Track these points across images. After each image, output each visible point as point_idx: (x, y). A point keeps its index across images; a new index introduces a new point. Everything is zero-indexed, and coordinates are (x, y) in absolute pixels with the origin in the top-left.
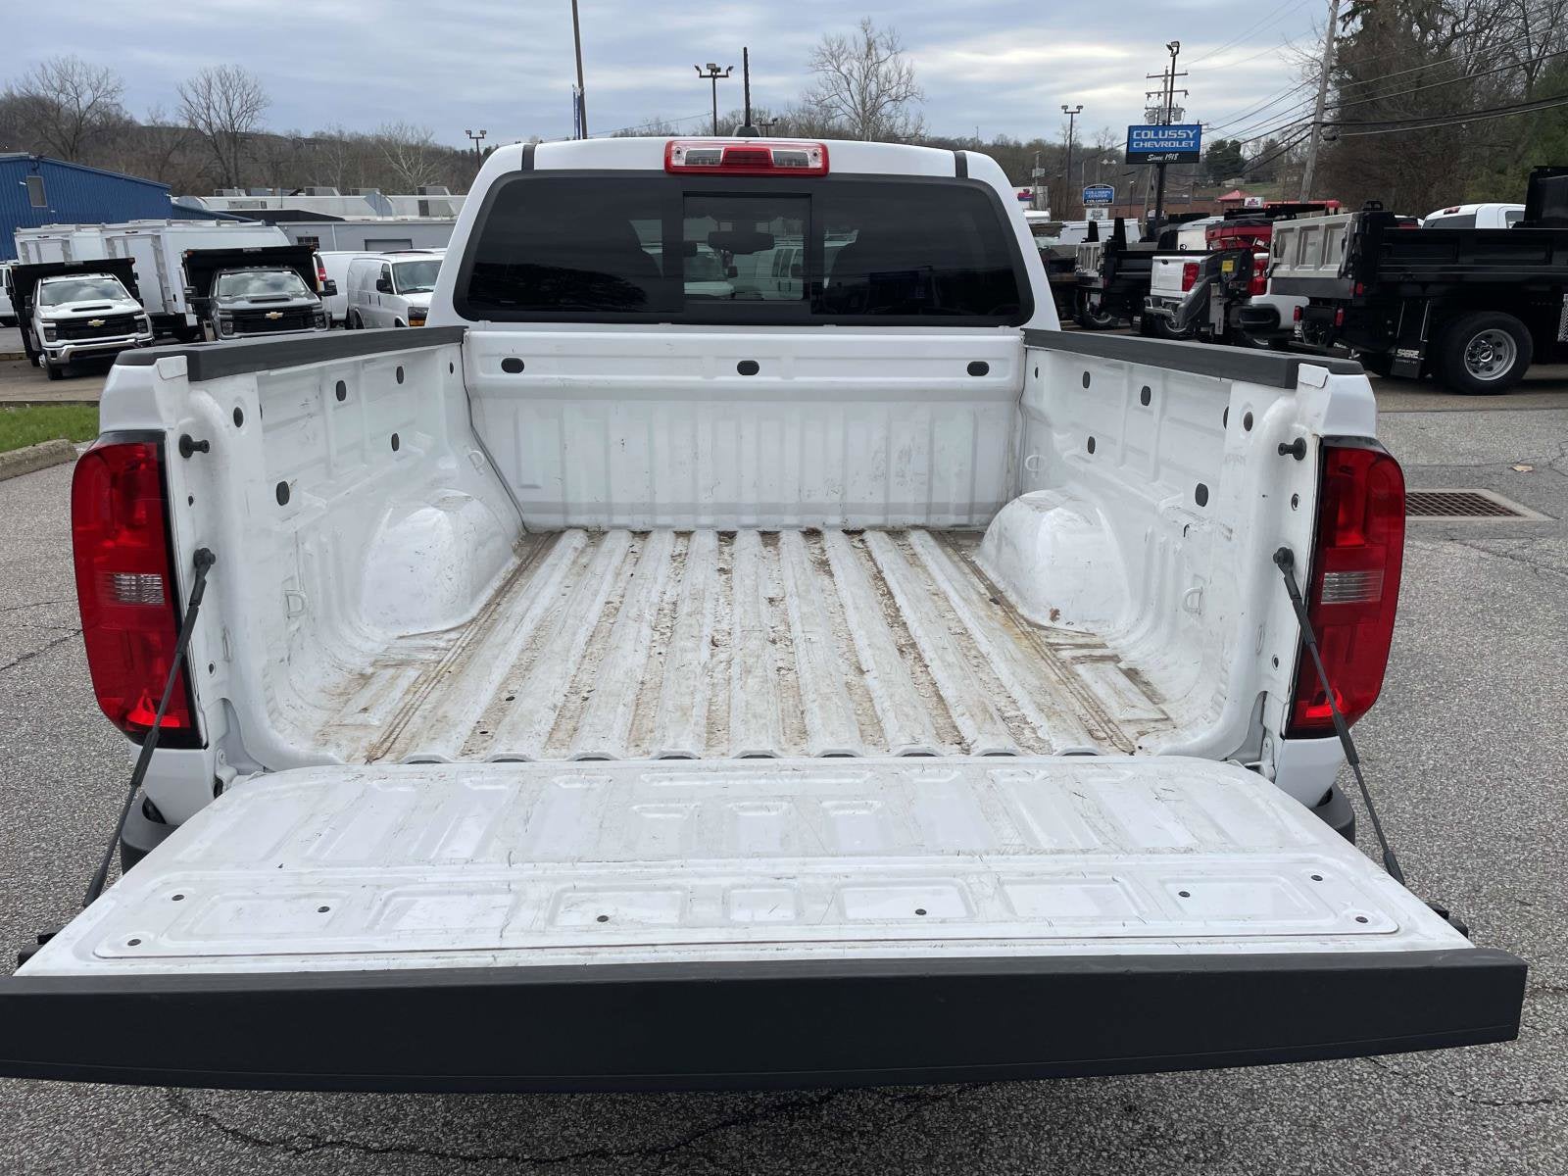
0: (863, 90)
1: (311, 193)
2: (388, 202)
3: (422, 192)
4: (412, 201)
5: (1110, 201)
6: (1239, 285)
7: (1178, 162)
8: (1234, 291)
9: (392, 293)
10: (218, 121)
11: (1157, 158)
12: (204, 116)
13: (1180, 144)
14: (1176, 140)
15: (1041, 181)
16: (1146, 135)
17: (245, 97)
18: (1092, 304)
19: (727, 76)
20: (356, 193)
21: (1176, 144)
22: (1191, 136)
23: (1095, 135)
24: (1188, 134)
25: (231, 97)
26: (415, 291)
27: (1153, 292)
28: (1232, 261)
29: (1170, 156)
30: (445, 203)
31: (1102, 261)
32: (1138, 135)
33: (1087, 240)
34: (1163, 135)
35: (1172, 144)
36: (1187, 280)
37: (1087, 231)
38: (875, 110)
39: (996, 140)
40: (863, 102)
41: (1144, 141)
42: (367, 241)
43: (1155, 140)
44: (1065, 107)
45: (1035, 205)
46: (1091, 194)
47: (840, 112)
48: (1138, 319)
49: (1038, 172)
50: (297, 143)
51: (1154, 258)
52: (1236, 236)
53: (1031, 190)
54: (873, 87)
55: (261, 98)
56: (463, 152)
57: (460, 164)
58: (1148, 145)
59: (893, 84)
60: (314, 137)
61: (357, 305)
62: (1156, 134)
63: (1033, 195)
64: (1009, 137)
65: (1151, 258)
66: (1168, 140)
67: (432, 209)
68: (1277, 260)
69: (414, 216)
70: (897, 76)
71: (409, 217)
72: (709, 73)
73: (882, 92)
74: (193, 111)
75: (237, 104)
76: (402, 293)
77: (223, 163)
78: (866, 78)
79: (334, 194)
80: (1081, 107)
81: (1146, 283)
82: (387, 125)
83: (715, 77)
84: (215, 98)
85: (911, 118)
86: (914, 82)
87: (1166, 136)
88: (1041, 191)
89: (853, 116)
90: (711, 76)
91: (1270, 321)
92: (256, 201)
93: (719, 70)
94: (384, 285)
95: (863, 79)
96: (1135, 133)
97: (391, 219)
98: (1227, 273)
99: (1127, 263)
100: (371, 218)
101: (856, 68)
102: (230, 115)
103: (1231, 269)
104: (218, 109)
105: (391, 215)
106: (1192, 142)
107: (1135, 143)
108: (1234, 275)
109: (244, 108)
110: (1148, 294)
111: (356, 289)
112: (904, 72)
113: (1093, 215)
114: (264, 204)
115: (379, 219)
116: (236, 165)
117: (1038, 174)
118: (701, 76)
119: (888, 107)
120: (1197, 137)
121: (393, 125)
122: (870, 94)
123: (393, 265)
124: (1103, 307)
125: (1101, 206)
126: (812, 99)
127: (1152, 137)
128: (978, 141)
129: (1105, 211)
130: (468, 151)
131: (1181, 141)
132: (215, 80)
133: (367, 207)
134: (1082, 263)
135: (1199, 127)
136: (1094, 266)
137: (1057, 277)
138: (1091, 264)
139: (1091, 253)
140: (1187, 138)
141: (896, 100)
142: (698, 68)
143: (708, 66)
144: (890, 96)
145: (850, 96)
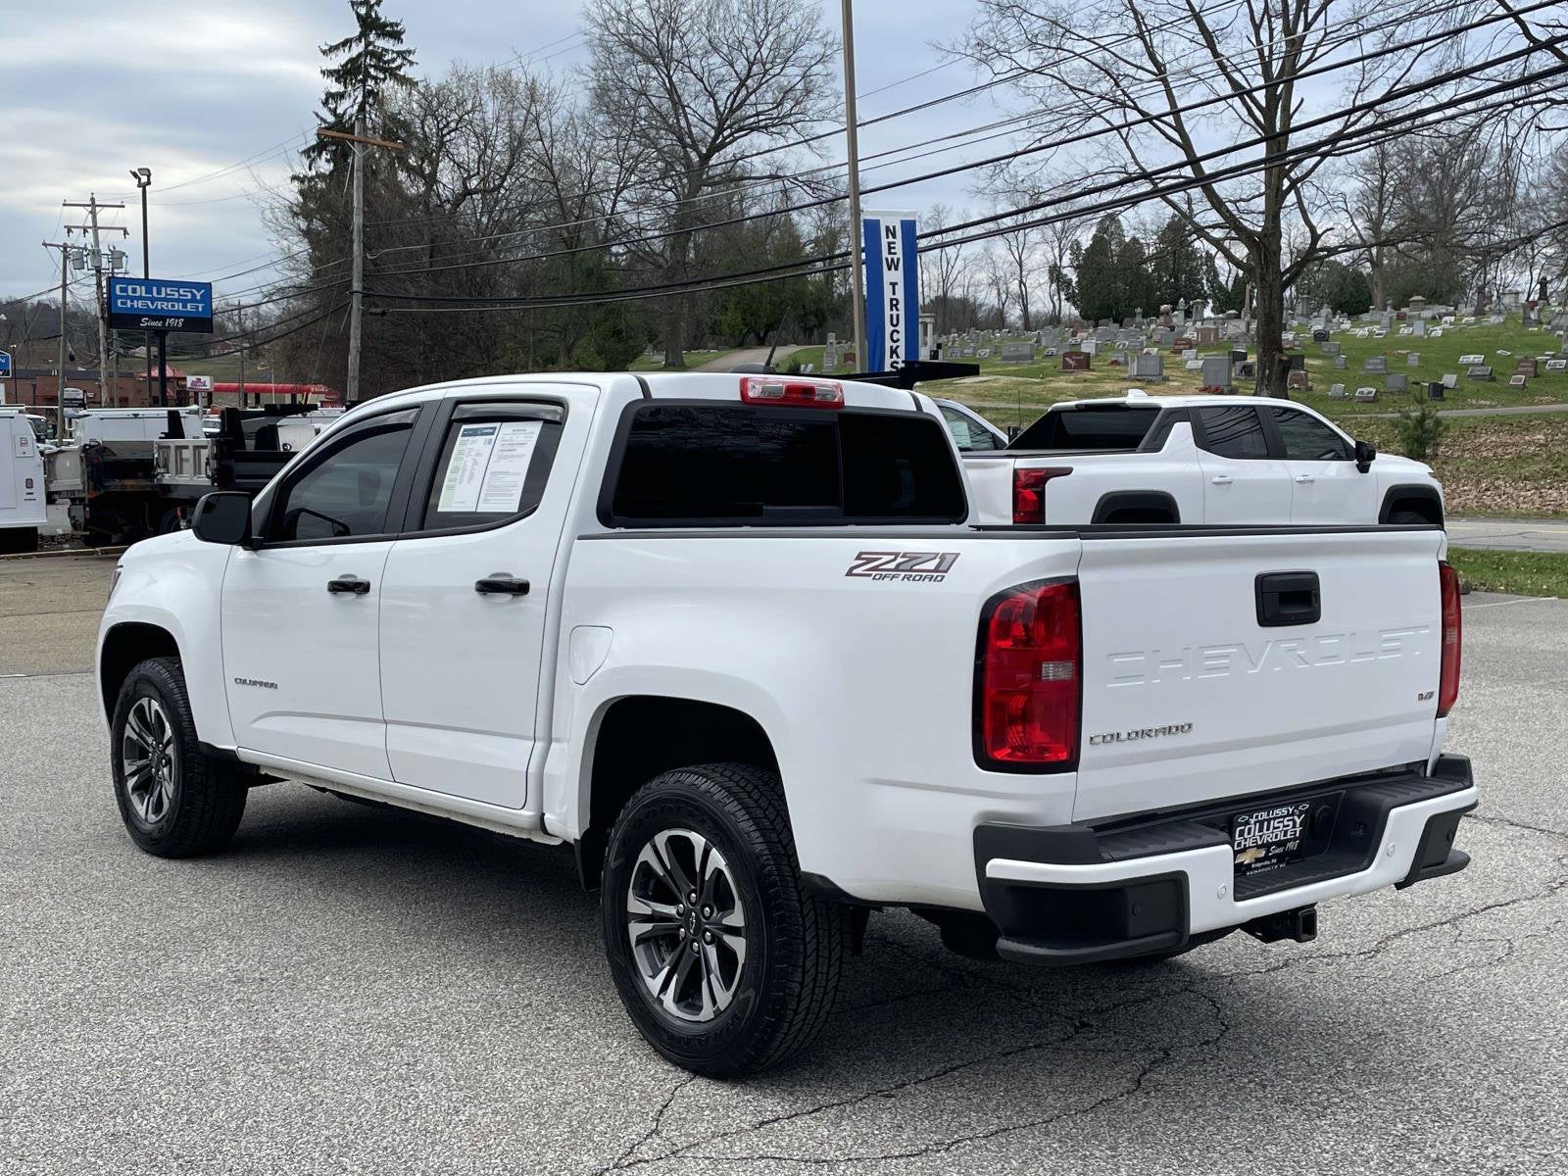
7: (182, 329)
11: (153, 324)
13: (185, 306)
14: (178, 300)
16: (134, 291)
21: (179, 307)
22: (198, 298)
24: (193, 295)
29: (171, 322)
32: (124, 290)
34: (159, 293)
35: (173, 306)
41: (132, 299)
43: (148, 299)
58: (138, 305)
62: (149, 291)
66: (165, 299)
87: (164, 295)
96: (118, 287)
106: (200, 305)
107: (119, 301)
120: (207, 299)
127: (144, 295)
131: (185, 303)
134: (166, 466)
135: (208, 287)
136: (197, 471)
137: (115, 485)
138: (188, 467)
139: (187, 454)
140: (194, 299)
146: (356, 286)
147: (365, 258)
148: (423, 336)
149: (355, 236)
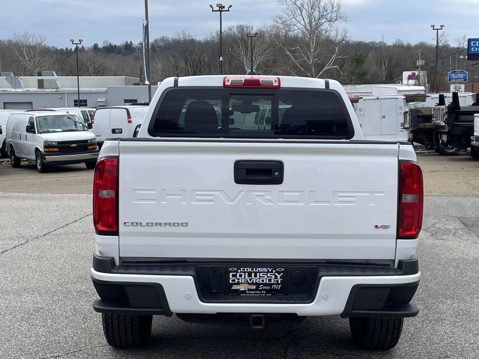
0: (310, 16)
3: (40, 74)
4: (33, 80)
5: (465, 80)
9: (35, 133)
15: (423, 68)
16: (478, 43)
18: (442, 140)
19: (228, 11)
23: (457, 40)
26: (48, 132)
27: (475, 134)
30: (54, 81)
31: (446, 116)
32: (474, 43)
33: (438, 105)
37: (452, 99)
38: (318, 26)
39: (395, 42)
40: (310, 22)
41: (478, 47)
42: (5, 103)
44: (433, 26)
45: (419, 83)
46: (453, 76)
47: (296, 28)
48: (469, 149)
49: (420, 63)
51: (475, 115)
53: (417, 73)
54: (316, 14)
56: (62, 50)
57: (60, 57)
59: (329, 12)
61: (11, 140)
63: (417, 76)
64: (403, 41)
65: (473, 115)
67: (45, 84)
69: (34, 89)
70: (331, 7)
71: (31, 89)
72: (218, 9)
73: (321, 17)
76: (41, 133)
78: (312, 9)
80: (443, 26)
81: (472, 129)
82: (17, 35)
83: (221, 11)
85: (340, 31)
86: (341, 11)
89: (304, 30)
93: (224, 7)
94: (30, 129)
95: (310, 9)
96: (472, 43)
97: (20, 90)
99: (462, 117)
100: (8, 89)
101: (306, 3)
105: (20, 88)
107: (472, 48)
110: (473, 135)
111: (11, 131)
112: (335, 5)
113: (455, 88)
115: (13, 90)
117: (420, 64)
118: (213, 11)
119: (326, 25)
121: (21, 34)
122: (315, 18)
123: (36, 117)
124: (448, 142)
125: (460, 83)
126: (279, 20)
128: (384, 43)
129: (463, 86)
130: (64, 48)
133: (6, 83)
134: (436, 117)
136: (442, 119)
137: (422, 125)
141: (330, 21)
142: (211, 6)
143: (217, 5)
144: (327, 19)
145: (302, 19)
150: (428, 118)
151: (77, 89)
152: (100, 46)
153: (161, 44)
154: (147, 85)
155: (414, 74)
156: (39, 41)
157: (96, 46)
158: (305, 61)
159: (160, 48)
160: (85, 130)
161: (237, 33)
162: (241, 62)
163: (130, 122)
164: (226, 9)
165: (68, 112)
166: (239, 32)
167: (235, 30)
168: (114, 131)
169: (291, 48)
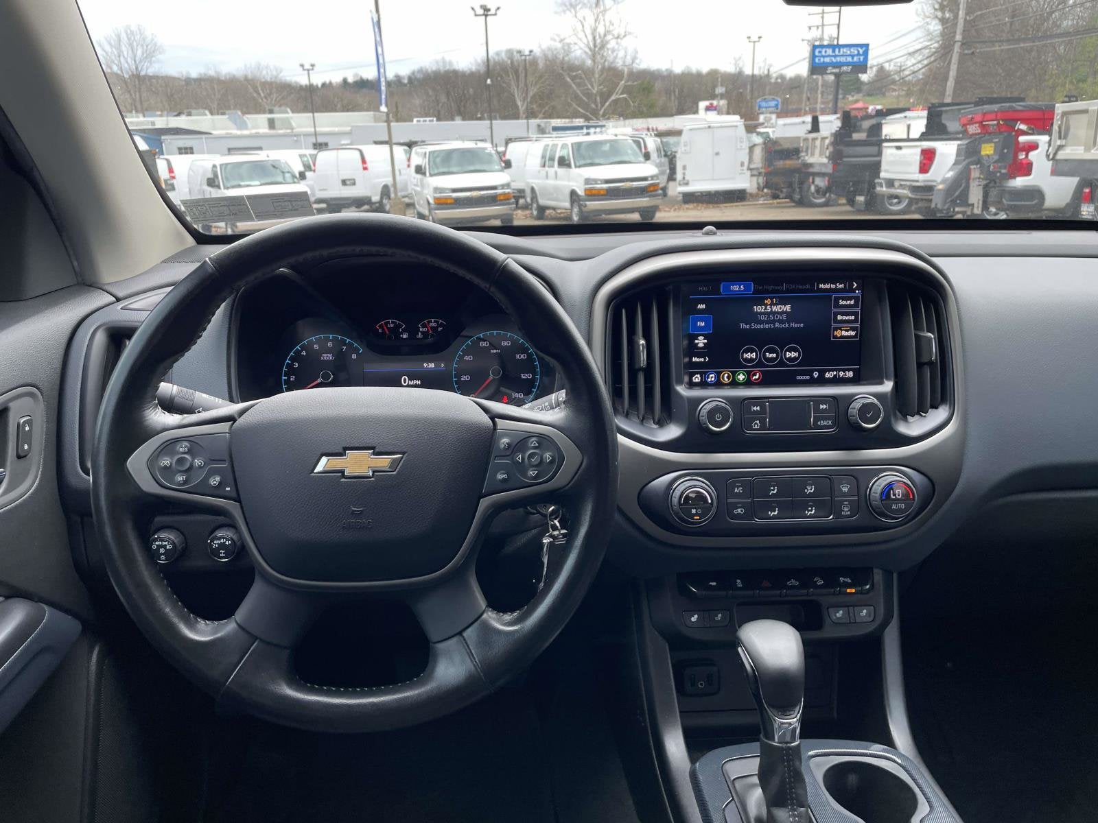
0: (594, 30)
1: (189, 114)
2: (245, 121)
3: (271, 112)
4: (262, 118)
5: (778, 109)
6: (1000, 168)
7: (849, 72)
8: (994, 173)
9: (219, 188)
10: (126, 65)
11: (835, 70)
12: (116, 62)
13: (853, 59)
14: (849, 56)
16: (826, 52)
17: (145, 47)
18: (817, 186)
19: (495, 14)
20: (223, 114)
21: (849, 59)
22: (861, 53)
24: (858, 51)
25: (135, 47)
26: (239, 186)
27: (882, 175)
28: (993, 145)
29: (844, 68)
30: (288, 119)
31: (831, 149)
32: (820, 52)
33: (810, 132)
34: (839, 52)
35: (847, 59)
36: (924, 164)
38: (603, 46)
40: (594, 38)
41: (824, 57)
42: (229, 149)
43: (833, 56)
46: (764, 104)
47: (577, 47)
49: (718, 91)
50: (188, 81)
51: (885, 145)
52: (998, 120)
53: (715, 103)
54: (601, 30)
55: (157, 48)
58: (827, 60)
59: (616, 26)
60: (199, 77)
62: (834, 51)
63: (717, 107)
65: (879, 145)
66: (842, 55)
67: (277, 124)
68: (1063, 142)
69: (265, 130)
71: (261, 131)
72: (481, 12)
73: (607, 33)
74: (108, 58)
75: (139, 52)
76: (228, 188)
77: (131, 95)
78: (595, 22)
79: (206, 115)
80: (761, 37)
81: (876, 167)
83: (486, 16)
84: (124, 48)
87: (841, 53)
88: (723, 103)
89: (587, 50)
90: (484, 15)
91: (1036, 201)
92: (148, 122)
93: (489, 10)
94: (213, 182)
96: (817, 50)
97: (246, 132)
98: (988, 156)
99: (854, 150)
100: (232, 132)
101: (589, 15)
102: (135, 61)
103: (992, 152)
104: (126, 56)
105: (247, 129)
106: (862, 58)
107: (816, 59)
108: (996, 157)
109: (145, 55)
110: (879, 177)
113: (765, 119)
114: (153, 123)
115: (239, 132)
116: (140, 97)
117: (720, 92)
118: (475, 15)
119: (612, 44)
120: (866, 54)
121: (254, 66)
122: (599, 34)
123: (221, 165)
125: (771, 113)
126: (556, 38)
127: (831, 54)
129: (774, 117)
131: (853, 56)
132: (124, 36)
133: (230, 124)
134: (807, 151)
135: (867, 46)
136: (821, 154)
137: (780, 164)
138: (817, 151)
139: (818, 143)
140: (858, 54)
141: (618, 38)
142: (473, 9)
143: (481, 7)
144: (613, 35)
145: (584, 36)
146: (958, 37)
147: (965, 20)
148: (1000, 71)
149: (961, 6)
150: (794, 152)
151: (313, 130)
152: (350, 80)
153: (419, 76)
154: (384, 112)
155: (712, 104)
156: (274, 73)
157: (345, 81)
158: (588, 89)
159: (418, 80)
160: (294, 183)
161: (506, 59)
162: (511, 94)
163: (365, 169)
164: (492, 12)
165: (268, 156)
166: (509, 58)
167: (503, 55)
168: (344, 182)
169: (571, 73)
